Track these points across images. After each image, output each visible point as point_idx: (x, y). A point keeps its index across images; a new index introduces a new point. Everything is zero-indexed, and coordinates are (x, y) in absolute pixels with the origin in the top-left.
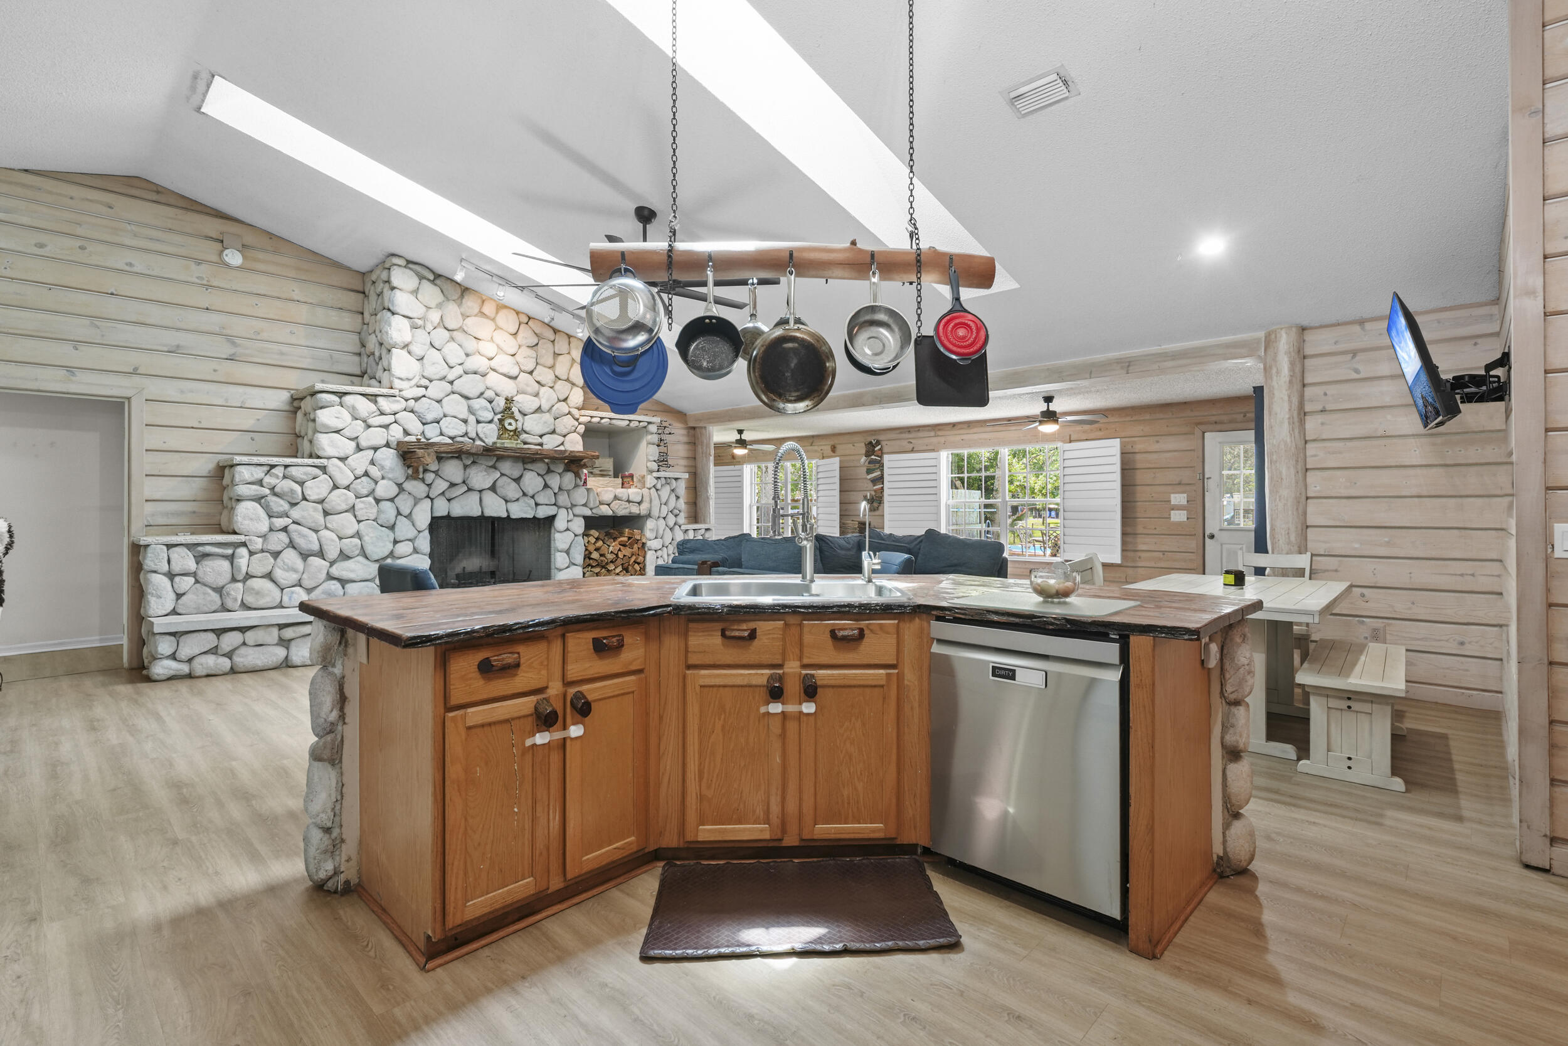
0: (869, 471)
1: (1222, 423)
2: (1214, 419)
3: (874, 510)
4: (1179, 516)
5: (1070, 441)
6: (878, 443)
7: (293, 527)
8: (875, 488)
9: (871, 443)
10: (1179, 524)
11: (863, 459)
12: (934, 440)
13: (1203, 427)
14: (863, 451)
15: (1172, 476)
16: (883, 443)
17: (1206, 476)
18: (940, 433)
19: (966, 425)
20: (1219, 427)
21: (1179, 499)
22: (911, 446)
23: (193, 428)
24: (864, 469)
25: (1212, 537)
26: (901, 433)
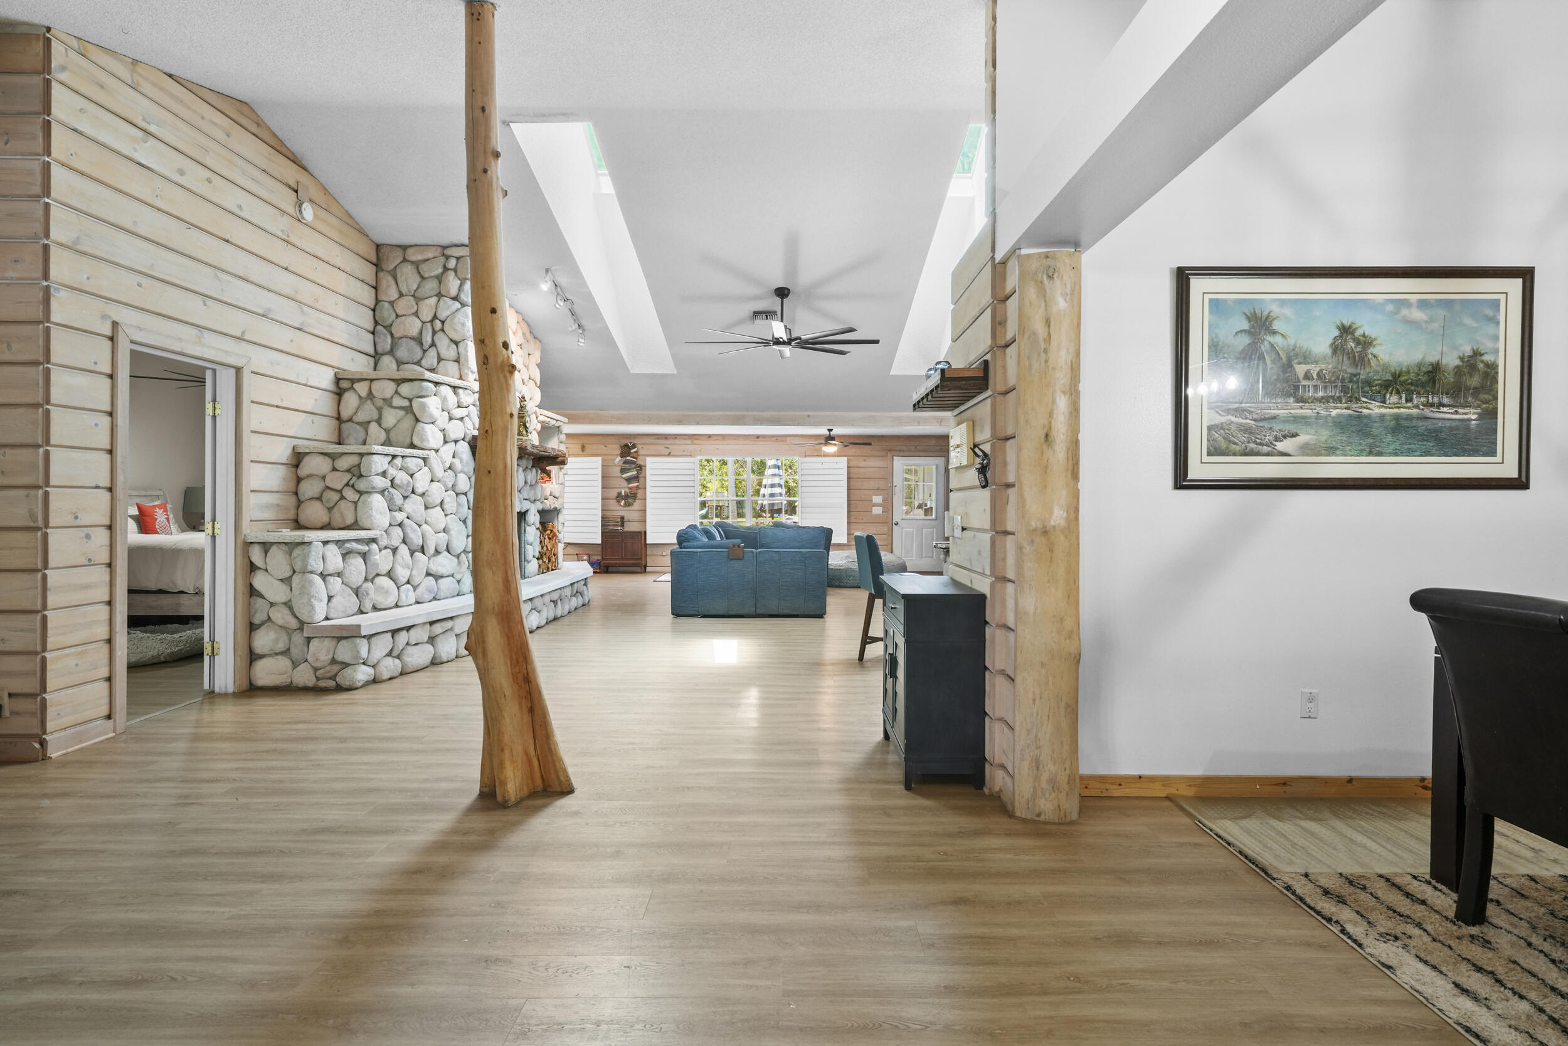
0: (623, 471)
1: (903, 451)
2: (899, 448)
3: (629, 505)
4: (877, 511)
5: (806, 456)
6: (634, 446)
7: (407, 521)
8: (630, 485)
9: (626, 445)
10: (878, 515)
11: (619, 458)
12: (691, 447)
13: (893, 453)
14: (618, 452)
15: (873, 484)
16: (639, 446)
17: (894, 485)
18: (696, 442)
19: (721, 438)
20: (902, 454)
21: (878, 499)
22: (667, 451)
23: (277, 406)
24: (619, 469)
25: (897, 524)
26: (658, 439)
